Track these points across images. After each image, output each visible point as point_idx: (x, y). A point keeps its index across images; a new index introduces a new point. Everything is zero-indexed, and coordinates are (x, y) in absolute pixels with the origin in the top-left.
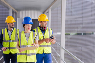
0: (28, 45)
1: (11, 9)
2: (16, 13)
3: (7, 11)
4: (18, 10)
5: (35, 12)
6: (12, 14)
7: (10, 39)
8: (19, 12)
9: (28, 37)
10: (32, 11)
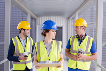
0: (49, 60)
1: (30, 14)
2: (35, 19)
3: (25, 17)
4: (38, 16)
5: (58, 18)
6: (31, 20)
7: (25, 51)
8: (39, 18)
9: (49, 48)
10: (55, 17)
